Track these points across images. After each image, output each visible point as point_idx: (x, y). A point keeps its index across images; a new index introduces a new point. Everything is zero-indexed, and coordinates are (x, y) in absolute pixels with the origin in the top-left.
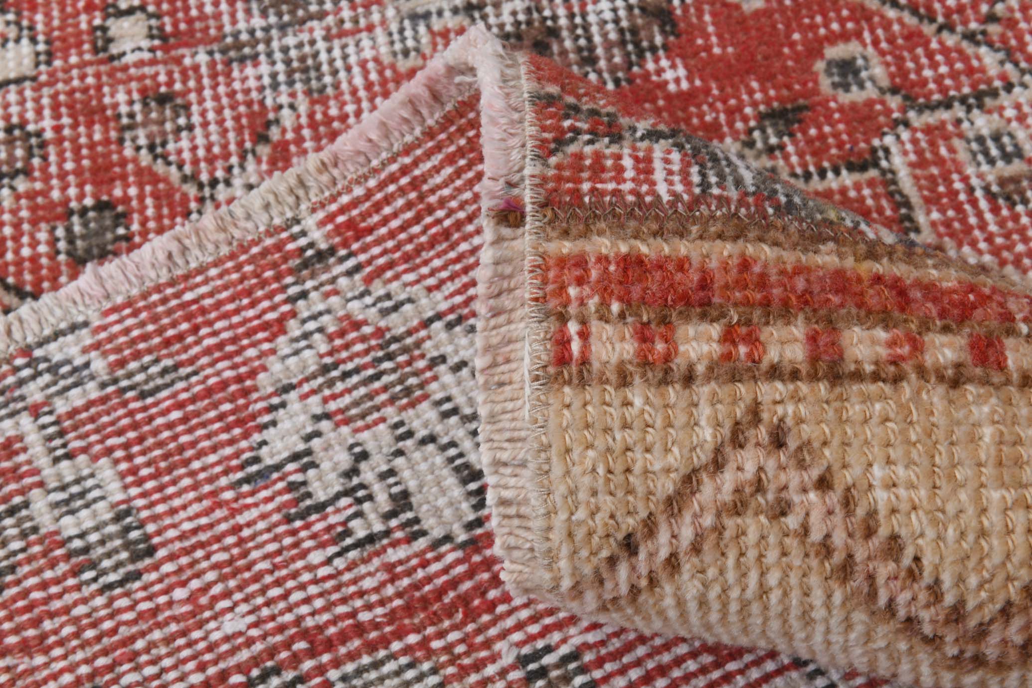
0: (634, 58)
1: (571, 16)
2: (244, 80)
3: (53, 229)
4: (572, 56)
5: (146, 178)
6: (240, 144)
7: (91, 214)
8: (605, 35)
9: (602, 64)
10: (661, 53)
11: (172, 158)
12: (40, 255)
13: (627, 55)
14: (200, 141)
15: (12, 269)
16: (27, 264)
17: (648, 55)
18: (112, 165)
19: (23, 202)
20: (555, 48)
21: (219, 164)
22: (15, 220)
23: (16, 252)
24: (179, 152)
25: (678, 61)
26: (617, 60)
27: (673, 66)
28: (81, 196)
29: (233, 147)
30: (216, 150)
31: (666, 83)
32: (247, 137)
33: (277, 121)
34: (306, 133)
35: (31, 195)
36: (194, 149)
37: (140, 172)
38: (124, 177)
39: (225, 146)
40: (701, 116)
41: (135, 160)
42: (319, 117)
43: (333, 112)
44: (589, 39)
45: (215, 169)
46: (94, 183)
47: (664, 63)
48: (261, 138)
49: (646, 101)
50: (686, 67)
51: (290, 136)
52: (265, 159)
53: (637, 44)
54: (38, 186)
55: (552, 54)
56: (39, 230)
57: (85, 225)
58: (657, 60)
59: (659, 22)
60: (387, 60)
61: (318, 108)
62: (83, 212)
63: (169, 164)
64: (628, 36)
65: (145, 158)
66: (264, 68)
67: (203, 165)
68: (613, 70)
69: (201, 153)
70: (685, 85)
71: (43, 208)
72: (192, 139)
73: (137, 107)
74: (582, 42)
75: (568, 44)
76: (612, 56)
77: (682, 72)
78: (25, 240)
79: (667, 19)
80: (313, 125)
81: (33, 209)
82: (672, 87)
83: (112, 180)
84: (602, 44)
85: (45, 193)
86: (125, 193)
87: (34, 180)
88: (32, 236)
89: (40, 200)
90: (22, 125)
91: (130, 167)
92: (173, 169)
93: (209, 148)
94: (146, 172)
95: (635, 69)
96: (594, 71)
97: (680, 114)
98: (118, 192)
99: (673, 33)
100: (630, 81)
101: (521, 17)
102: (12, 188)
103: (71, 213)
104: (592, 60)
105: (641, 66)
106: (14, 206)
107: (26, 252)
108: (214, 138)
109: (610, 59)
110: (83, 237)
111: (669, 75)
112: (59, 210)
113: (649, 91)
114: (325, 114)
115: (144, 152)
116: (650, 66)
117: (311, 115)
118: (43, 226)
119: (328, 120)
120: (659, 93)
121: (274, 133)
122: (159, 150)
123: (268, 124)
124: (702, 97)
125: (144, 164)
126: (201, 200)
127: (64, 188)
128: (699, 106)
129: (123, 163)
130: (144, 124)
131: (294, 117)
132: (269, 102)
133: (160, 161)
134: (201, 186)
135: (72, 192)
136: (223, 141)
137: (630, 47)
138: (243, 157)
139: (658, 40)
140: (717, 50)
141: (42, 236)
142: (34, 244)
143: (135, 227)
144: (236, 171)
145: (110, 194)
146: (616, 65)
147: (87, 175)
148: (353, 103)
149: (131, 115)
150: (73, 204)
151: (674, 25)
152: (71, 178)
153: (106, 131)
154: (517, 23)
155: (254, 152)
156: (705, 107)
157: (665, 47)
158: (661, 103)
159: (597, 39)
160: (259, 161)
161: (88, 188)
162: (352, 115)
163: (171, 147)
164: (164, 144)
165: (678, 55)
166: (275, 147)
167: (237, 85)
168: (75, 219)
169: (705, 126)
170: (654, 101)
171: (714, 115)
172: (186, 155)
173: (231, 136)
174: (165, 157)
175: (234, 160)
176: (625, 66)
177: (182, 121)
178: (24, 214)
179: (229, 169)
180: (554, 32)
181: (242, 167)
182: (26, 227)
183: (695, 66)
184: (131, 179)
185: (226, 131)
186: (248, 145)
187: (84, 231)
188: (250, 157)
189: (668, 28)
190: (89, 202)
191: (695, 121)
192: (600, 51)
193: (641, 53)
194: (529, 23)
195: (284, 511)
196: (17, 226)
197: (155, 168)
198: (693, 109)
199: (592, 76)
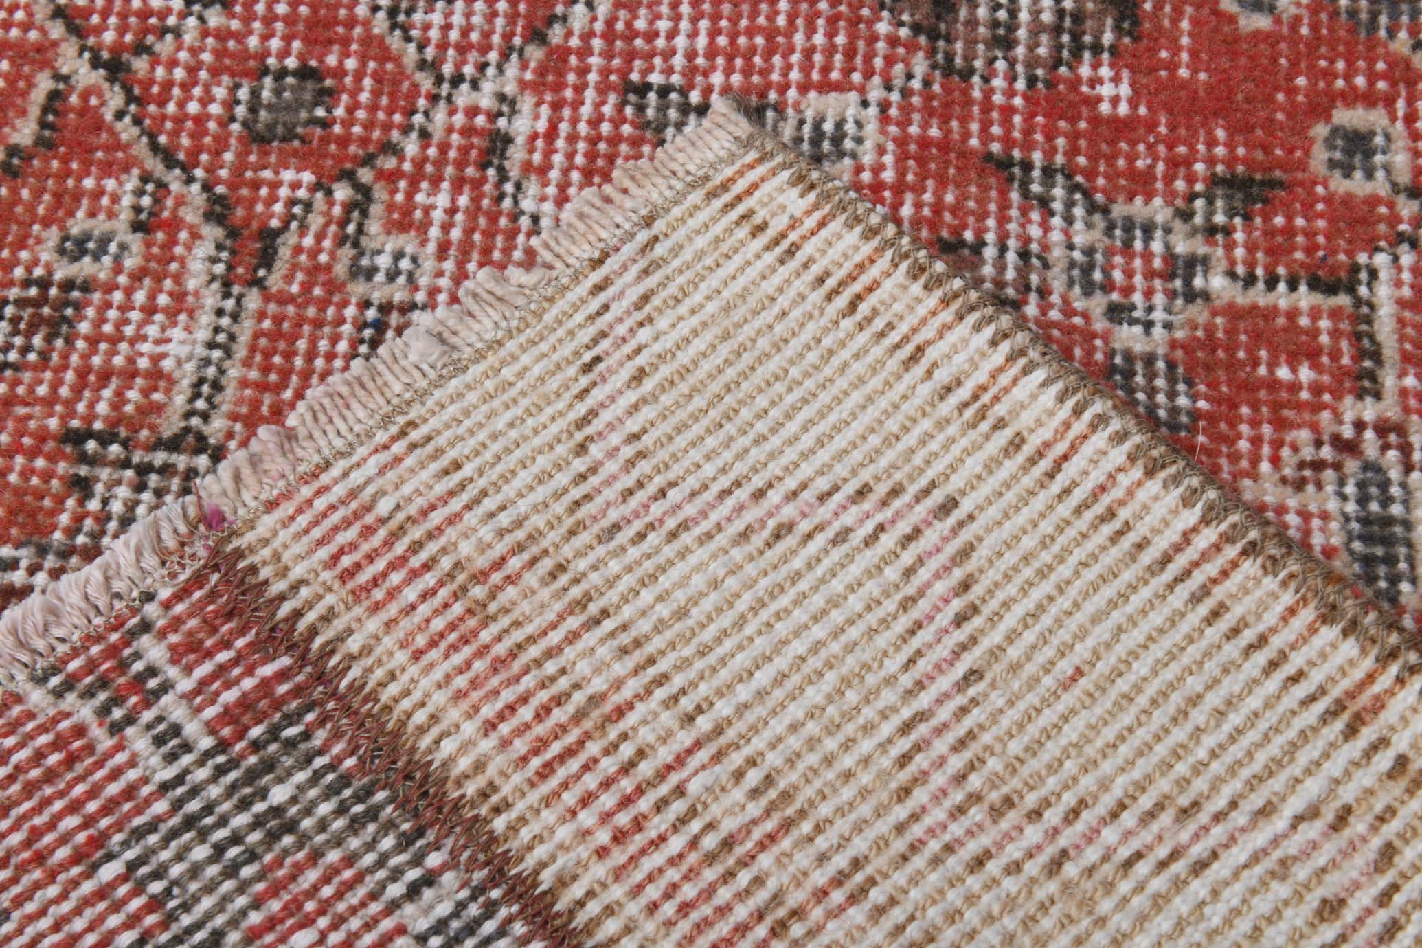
0: (1065, 54)
3: (237, 86)
4: (982, 30)
5: (373, 51)
6: (507, 37)
7: (290, 80)
8: (1036, 13)
9: (1020, 51)
10: (1105, 56)
11: (414, 33)
12: (209, 117)
13: (1059, 47)
14: (457, 19)
15: (169, 125)
16: (189, 124)
17: (1087, 55)
18: (337, 23)
19: (210, 41)
20: (963, 13)
21: (473, 56)
22: (192, 62)
23: (181, 105)
24: (427, 27)
25: (1125, 74)
26: (1042, 51)
27: (1116, 80)
28: (284, 53)
29: (496, 39)
30: (474, 36)
31: (1099, 99)
32: (519, 30)
33: (564, 19)
34: (597, 43)
35: (223, 35)
36: (447, 27)
37: (368, 40)
38: (345, 42)
39: (487, 35)
40: (1132, 158)
41: (367, 24)
42: (620, 26)
43: (641, 24)
44: (1013, 13)
45: (464, 62)
46: (306, 40)
47: (1105, 72)
48: (537, 35)
49: (1061, 118)
50: (1132, 85)
51: (574, 42)
52: (533, 65)
53: (1076, 37)
54: (235, 25)
55: (956, 20)
56: (219, 84)
57: (278, 92)
58: (1095, 66)
59: (1115, 12)
61: (623, 14)
62: (281, 74)
63: (408, 39)
64: (1068, 23)
65: (380, 23)
67: (451, 52)
68: (1031, 63)
69: (454, 35)
70: (1123, 109)
71: (232, 55)
72: (448, 15)
74: (1002, 15)
75: (982, 12)
76: (1037, 45)
77: (1125, 90)
78: (197, 91)
79: (1128, 12)
80: (609, 35)
81: (219, 54)
82: (1105, 108)
83: (330, 42)
84: (1029, 24)
85: (240, 37)
86: (341, 63)
87: (233, 16)
88: (207, 89)
89: (231, 44)
91: (358, 30)
92: (412, 48)
93: (465, 32)
94: (375, 43)
95: (1063, 70)
96: (1005, 58)
97: (1104, 147)
98: (332, 60)
99: (1130, 33)
100: (1051, 84)
102: (201, 19)
103: (265, 71)
104: (1008, 44)
105: (1070, 68)
106: (197, 44)
107: (193, 108)
108: (476, 20)
109: (1031, 48)
110: (270, 107)
111: (1106, 90)
112: (252, 63)
113: (1072, 105)
114: (629, 25)
115: (381, 15)
116: (1085, 71)
117: (610, 22)
118: (226, 79)
119: (632, 33)
120: (1085, 111)
121: (556, 34)
122: (401, 18)
123: (551, 20)
124: (1142, 131)
125: (376, 31)
126: (434, 99)
127: (265, 38)
128: (1132, 144)
129: (351, 23)
131: (588, 18)
133: (398, 32)
134: (439, 80)
135: (275, 44)
136: (486, 27)
137: (1065, 38)
138: (505, 56)
139: (1108, 38)
140: (1183, 73)
141: (220, 92)
142: (206, 100)
143: (339, 112)
144: (491, 71)
145: (321, 61)
146: (1039, 57)
147: (301, 27)
148: (670, 19)
150: (271, 61)
151: (1136, 23)
152: (279, 26)
155: (521, 51)
156: (1141, 147)
157: (1113, 50)
158: (1083, 125)
159: (1024, 16)
160: (524, 66)
161: (296, 45)
162: (663, 34)
163: (418, 17)
164: (410, 12)
165: (1127, 66)
166: (550, 53)
168: (268, 81)
169: (1132, 173)
170: (1073, 120)
171: (1149, 161)
172: (434, 34)
173: (500, 22)
174: (405, 29)
175: (493, 56)
176: (1050, 62)
178: (206, 57)
179: (482, 67)
181: (500, 69)
182: (203, 75)
183: (1147, 86)
184: (354, 47)
185: (495, 14)
186: (517, 41)
187: (274, 100)
188: (514, 57)
189: (1126, 25)
190: (291, 63)
191: (1121, 163)
192: (1022, 33)
193: (1077, 52)
196: (192, 70)
197: (388, 40)
198: (1124, 146)
199: (1001, 65)
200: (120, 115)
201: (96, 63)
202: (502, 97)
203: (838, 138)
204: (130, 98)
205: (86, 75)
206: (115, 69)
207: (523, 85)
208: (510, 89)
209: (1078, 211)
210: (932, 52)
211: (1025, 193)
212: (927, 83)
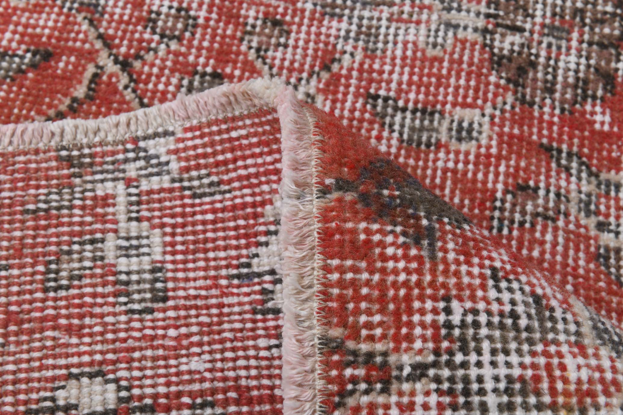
0: (579, 99)
1: (549, 58)
2: (329, 28)
3: (182, 79)
4: (539, 84)
5: (248, 68)
6: (312, 66)
7: (208, 78)
8: (566, 78)
9: (557, 95)
10: (598, 102)
11: (268, 61)
12: (168, 92)
13: (576, 95)
14: (289, 56)
15: (149, 94)
16: (159, 95)
17: (589, 100)
18: (231, 52)
19: (171, 56)
20: (531, 75)
21: (295, 74)
22: (162, 65)
23: (156, 85)
24: (274, 58)
25: (608, 111)
26: (568, 96)
27: (603, 113)
28: (206, 65)
29: (307, 67)
30: (296, 65)
31: (595, 122)
32: (318, 63)
33: (340, 60)
34: (355, 73)
35: (177, 54)
36: (283, 60)
37: (246, 62)
38: (235, 62)
39: (302, 65)
40: (610, 151)
41: (246, 55)
42: (366, 66)
43: (376, 66)
44: (555, 77)
45: (291, 77)
46: (216, 60)
47: (598, 109)
48: (326, 67)
49: (577, 129)
50: (612, 116)
51: (344, 72)
52: (323, 81)
53: (585, 91)
54: (183, 49)
55: (527, 78)
56: (174, 77)
57: (202, 83)
58: (594, 106)
59: (604, 81)
60: (421, 45)
61: (368, 61)
62: (204, 74)
63: (265, 63)
64: (581, 84)
65: (252, 56)
66: (344, 25)
67: (285, 71)
68: (563, 101)
69: (287, 64)
70: (606, 128)
71: (181, 64)
72: (284, 53)
73: (259, 23)
74: (549, 77)
75: (540, 75)
76: (566, 93)
77: (607, 119)
78: (163, 79)
79: (610, 82)
80: (361, 70)
81: (175, 62)
82: (597, 126)
83: (228, 62)
84: (562, 83)
85: (185, 56)
86: (232, 72)
87: (182, 45)
88: (168, 79)
89: (181, 58)
90: (188, 10)
91: (241, 57)
92: (266, 68)
93: (292, 62)
94: (249, 64)
95: (578, 106)
96: (550, 98)
97: (596, 145)
98: (228, 70)
99: (611, 92)
100: (572, 112)
101: (516, 48)
102: (168, 45)
103: (196, 73)
104: (551, 91)
105: (582, 105)
106: (165, 57)
107: (161, 87)
108: (298, 57)
109: (563, 94)
111: (598, 118)
112: (190, 68)
113: (581, 124)
114: (371, 66)
115: (253, 51)
116: (588, 108)
117: (362, 64)
118: (177, 75)
119: (371, 70)
120: (588, 127)
121: (335, 67)
122: (262, 53)
123: (333, 60)
124: (615, 139)
125: (250, 58)
127: (197, 57)
128: (611, 144)
129: (238, 53)
130: (259, 35)
131: (350, 62)
132: (339, 47)
133: (260, 60)
135: (202, 60)
136: (302, 61)
137: (579, 91)
138: (310, 75)
139: (600, 93)
141: (174, 81)
142: (168, 84)
144: (303, 82)
145: (223, 70)
146: (566, 99)
147: (214, 53)
148: (390, 65)
149: (254, 26)
150: (199, 68)
151: (614, 87)
152: (204, 52)
153: (235, 30)
154: (512, 51)
155: (318, 74)
156: (614, 147)
157: (603, 99)
158: (587, 133)
159: (560, 79)
160: (319, 81)
161: (212, 61)
162: (387, 72)
163: (270, 53)
164: (266, 50)
165: (609, 107)
166: (333, 75)
167: (323, 30)
168: (197, 77)
169: (610, 159)
170: (582, 131)
171: (619, 154)
172: (277, 62)
173: (309, 59)
174: (264, 58)
175: (305, 75)
176: (572, 102)
177: (282, 40)
178: (169, 63)
179: (299, 80)
180: (534, 65)
181: (308, 81)
182: (167, 72)
183: (618, 118)
184: (239, 65)
185: (306, 55)
186: (317, 69)
187: (200, 87)
188: (315, 76)
189: (609, 87)
190: (209, 70)
191: (605, 153)
192: (559, 87)
193: (585, 98)
194: (520, 53)
195: (254, 305)
196: (162, 69)
197: (255, 63)
198: (606, 145)
199: (548, 101)
200: (126, 87)
201: (116, 62)
202: (308, 95)
203: (470, 130)
204: (131, 80)
205: (111, 67)
206: (125, 65)
207: (319, 90)
208: (312, 91)
209: (584, 175)
210: (515, 92)
211: (559, 165)
212: (513, 107)
